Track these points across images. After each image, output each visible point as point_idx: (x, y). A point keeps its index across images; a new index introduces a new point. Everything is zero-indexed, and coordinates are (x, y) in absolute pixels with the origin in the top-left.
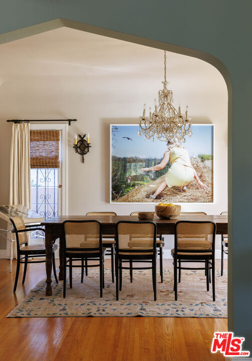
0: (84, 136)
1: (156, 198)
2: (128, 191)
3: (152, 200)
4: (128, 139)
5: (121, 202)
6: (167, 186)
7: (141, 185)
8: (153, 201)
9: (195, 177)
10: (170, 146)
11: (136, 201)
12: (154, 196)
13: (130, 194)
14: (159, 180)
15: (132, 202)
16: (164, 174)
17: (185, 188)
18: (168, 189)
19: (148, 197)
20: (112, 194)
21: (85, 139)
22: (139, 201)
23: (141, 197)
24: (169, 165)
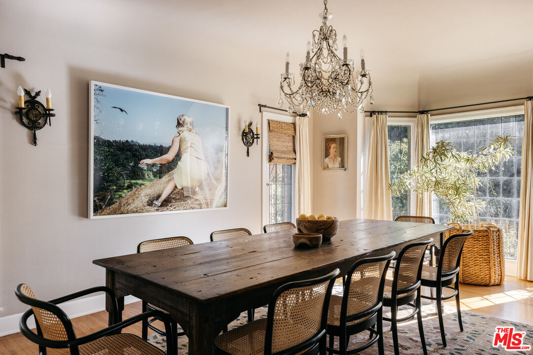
0: (38, 94)
1: (161, 206)
2: (121, 196)
3: (156, 208)
4: (122, 110)
5: (109, 214)
6: (176, 187)
7: (141, 185)
8: (157, 210)
9: (208, 174)
10: (180, 129)
11: (133, 212)
12: (158, 203)
13: (124, 201)
14: (165, 178)
15: (127, 213)
16: (172, 169)
17: (197, 189)
18: (177, 190)
19: (150, 203)
20: (94, 201)
21: (38, 99)
22: (137, 212)
23: (140, 205)
24: (178, 156)
